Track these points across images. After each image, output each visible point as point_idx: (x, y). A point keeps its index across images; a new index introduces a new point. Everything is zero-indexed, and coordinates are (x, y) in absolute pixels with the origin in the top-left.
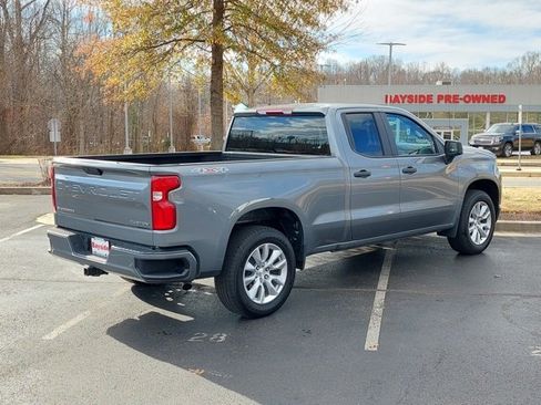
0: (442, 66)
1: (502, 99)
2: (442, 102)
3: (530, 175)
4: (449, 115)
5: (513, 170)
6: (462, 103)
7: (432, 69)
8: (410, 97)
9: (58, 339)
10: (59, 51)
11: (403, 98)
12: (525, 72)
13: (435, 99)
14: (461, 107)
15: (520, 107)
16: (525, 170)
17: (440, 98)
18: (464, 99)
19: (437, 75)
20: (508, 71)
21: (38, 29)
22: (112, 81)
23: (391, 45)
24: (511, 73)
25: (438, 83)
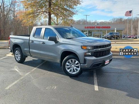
1: (109, 27)
2: (97, 28)
3: (118, 43)
4: (99, 31)
5: (114, 42)
6: (101, 28)
9: (9, 89)
10: (13, 17)
11: (89, 27)
12: (113, 22)
13: (95, 27)
14: (101, 29)
16: (116, 42)
17: (96, 27)
18: (101, 27)
19: (95, 23)
20: (110, 22)
21: (8, 12)
22: (24, 21)
23: (86, 15)
25: (96, 24)
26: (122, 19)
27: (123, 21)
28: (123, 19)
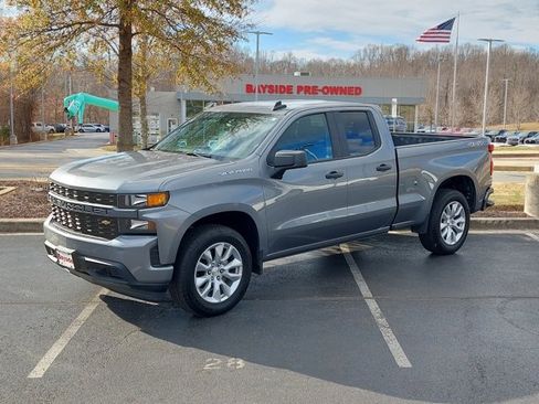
0: (290, 55)
1: (358, 91)
2: (302, 93)
6: (320, 94)
7: (280, 59)
8: (271, 87)
11: (264, 88)
12: (367, 63)
13: (295, 90)
15: (395, 100)
17: (300, 89)
18: (322, 91)
20: (353, 62)
23: (258, 33)
24: (355, 65)
25: (296, 74)
26: (407, 49)
27: (410, 58)
28: (412, 52)
